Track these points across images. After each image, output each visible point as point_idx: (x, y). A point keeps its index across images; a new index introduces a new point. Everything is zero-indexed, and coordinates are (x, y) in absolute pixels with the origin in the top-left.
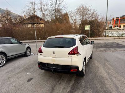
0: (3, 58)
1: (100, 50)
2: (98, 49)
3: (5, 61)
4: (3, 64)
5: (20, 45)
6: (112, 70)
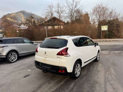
0: (15, 55)
1: (114, 53)
2: (112, 52)
3: (16, 58)
4: (15, 61)
5: (32, 44)
6: (113, 76)
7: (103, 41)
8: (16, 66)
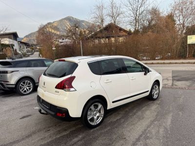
0: (29, 84)
3: (32, 89)
4: (29, 92)
7: (189, 63)
8: (27, 100)
